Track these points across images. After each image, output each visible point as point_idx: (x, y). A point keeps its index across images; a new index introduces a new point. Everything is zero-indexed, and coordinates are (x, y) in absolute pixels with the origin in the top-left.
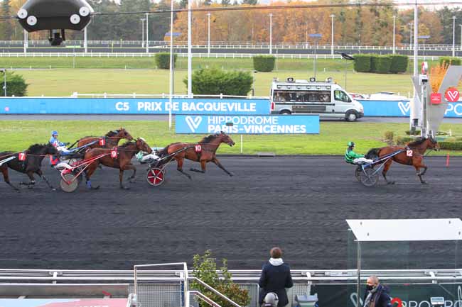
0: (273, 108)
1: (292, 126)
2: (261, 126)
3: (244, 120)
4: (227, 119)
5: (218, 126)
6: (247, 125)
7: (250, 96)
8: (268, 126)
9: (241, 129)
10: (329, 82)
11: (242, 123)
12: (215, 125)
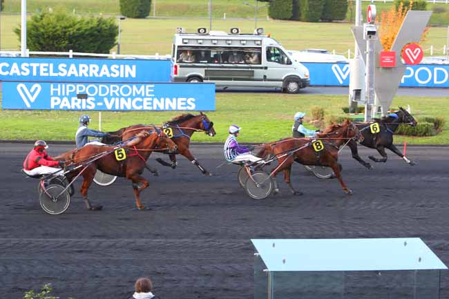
0: (176, 73)
1: (174, 100)
2: (129, 99)
3: (104, 90)
4: (78, 89)
5: (65, 99)
6: (109, 98)
8: (140, 100)
9: (100, 104)
10: (259, 34)
11: (100, 95)
12: (61, 97)
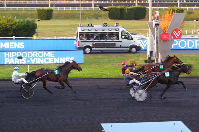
0: (79, 45)
1: (64, 58)
2: (42, 59)
3: (30, 55)
4: (18, 54)
5: (12, 59)
6: (33, 58)
7: (35, 37)
8: (48, 59)
9: (29, 61)
11: (29, 57)
12: (10, 58)
